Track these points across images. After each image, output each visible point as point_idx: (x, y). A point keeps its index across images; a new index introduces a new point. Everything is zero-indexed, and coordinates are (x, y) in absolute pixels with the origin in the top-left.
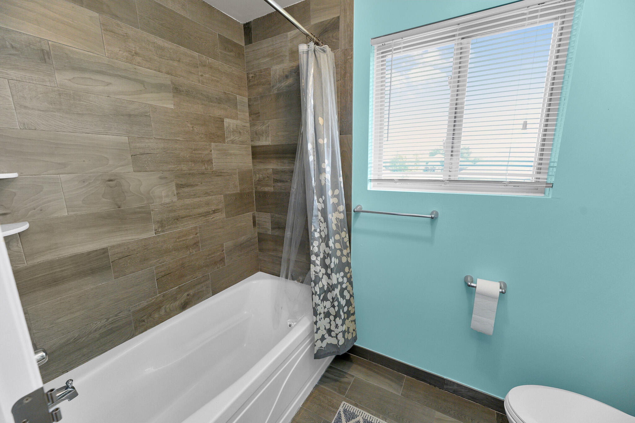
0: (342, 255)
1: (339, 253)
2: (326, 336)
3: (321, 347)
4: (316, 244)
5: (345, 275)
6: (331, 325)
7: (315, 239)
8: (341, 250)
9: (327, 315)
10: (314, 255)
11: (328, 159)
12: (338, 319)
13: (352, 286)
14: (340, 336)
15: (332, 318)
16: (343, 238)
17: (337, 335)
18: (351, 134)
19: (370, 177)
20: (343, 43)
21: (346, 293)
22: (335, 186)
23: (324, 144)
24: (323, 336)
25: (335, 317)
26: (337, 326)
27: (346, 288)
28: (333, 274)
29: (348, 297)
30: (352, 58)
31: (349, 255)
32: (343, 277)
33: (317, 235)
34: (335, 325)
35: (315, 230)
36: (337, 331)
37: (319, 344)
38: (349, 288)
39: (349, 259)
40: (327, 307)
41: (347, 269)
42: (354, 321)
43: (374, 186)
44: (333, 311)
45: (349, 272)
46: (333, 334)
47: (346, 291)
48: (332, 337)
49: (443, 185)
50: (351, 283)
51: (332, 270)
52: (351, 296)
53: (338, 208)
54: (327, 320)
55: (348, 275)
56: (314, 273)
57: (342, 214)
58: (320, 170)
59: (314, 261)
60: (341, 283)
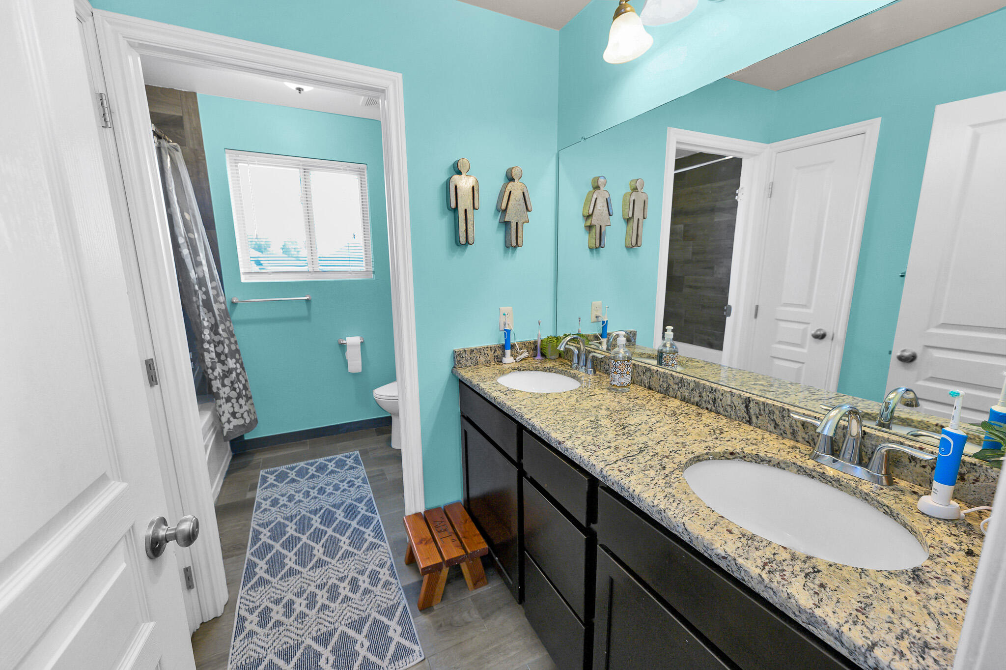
0: (231, 343)
1: (227, 342)
2: (232, 419)
3: (229, 429)
4: (206, 332)
5: (237, 361)
6: (234, 408)
7: (205, 328)
8: (229, 339)
9: (228, 400)
10: (206, 343)
11: (202, 252)
12: (240, 399)
13: (245, 372)
14: (246, 415)
15: (234, 401)
16: (228, 327)
17: (242, 414)
18: (215, 229)
19: (242, 270)
20: (191, 143)
21: (241, 378)
22: (212, 279)
23: (195, 238)
24: (229, 419)
25: (237, 399)
26: (241, 406)
27: (240, 373)
28: (229, 359)
29: (243, 382)
30: (205, 159)
31: (236, 343)
32: (235, 364)
33: (206, 324)
34: (238, 406)
35: (204, 319)
36: (242, 411)
37: (227, 427)
38: (243, 372)
39: (237, 346)
40: (226, 393)
41: (237, 356)
42: (253, 404)
43: (246, 279)
44: (234, 394)
45: (240, 359)
46: (238, 415)
47: (240, 376)
48: (237, 418)
49: (310, 275)
50: (243, 369)
51: (226, 356)
52: (246, 381)
53: (218, 299)
54: (230, 404)
55: (240, 361)
56: (210, 360)
57: (223, 305)
58: (197, 264)
59: (208, 349)
60: (236, 369)
